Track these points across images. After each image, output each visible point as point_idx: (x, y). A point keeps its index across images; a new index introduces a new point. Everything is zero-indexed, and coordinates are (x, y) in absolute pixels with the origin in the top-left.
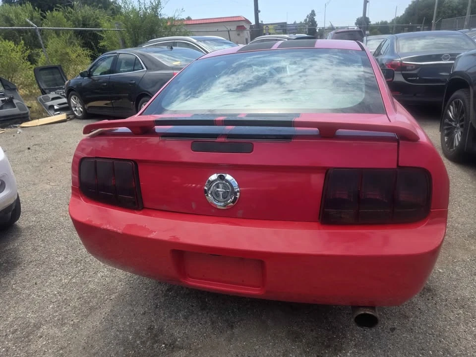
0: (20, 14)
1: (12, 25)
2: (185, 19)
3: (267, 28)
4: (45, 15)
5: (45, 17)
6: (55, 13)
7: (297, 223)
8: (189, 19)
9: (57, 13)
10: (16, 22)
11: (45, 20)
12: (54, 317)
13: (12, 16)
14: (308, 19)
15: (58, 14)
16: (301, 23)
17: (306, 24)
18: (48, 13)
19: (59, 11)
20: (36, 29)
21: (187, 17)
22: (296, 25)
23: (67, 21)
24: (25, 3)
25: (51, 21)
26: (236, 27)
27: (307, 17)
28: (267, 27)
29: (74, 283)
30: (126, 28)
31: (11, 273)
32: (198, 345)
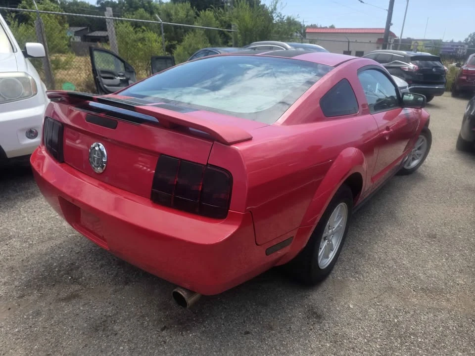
0: (179, 12)
1: (170, 21)
2: (328, 27)
3: (416, 44)
4: (199, 13)
5: (198, 15)
6: (207, 12)
7: (137, 196)
8: (332, 27)
9: (209, 12)
10: (174, 17)
11: (198, 18)
12: (25, 235)
13: (173, 12)
14: (470, 38)
15: (209, 14)
16: (460, 42)
17: (466, 44)
18: (202, 13)
19: (211, 11)
20: (161, 23)
21: (331, 25)
22: (452, 44)
23: (216, 20)
24: (185, 2)
25: (202, 20)
26: (377, 39)
27: (470, 36)
28: (417, 42)
29: (57, 218)
30: (240, 30)
31: (27, 201)
32: (92, 286)
